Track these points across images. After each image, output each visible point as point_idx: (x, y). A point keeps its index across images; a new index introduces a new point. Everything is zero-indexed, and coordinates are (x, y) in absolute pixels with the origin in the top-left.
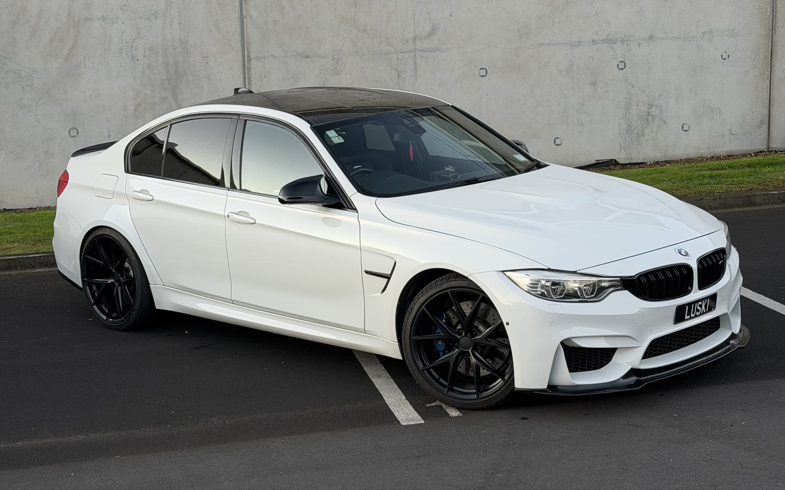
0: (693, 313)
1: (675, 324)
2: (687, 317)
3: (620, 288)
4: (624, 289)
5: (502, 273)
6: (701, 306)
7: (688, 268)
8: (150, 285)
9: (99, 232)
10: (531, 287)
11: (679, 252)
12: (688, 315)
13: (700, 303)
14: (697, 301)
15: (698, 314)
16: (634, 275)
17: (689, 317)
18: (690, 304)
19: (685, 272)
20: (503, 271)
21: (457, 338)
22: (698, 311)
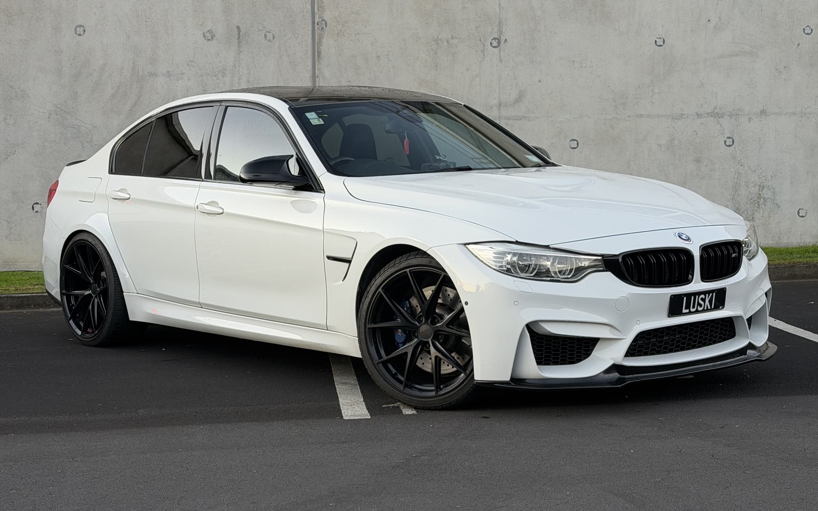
0: (694, 307)
1: (669, 316)
2: (684, 311)
3: (602, 269)
4: (606, 271)
5: (463, 247)
6: (704, 300)
7: (687, 253)
8: (124, 293)
9: (78, 238)
10: (495, 261)
11: (679, 236)
12: (686, 309)
13: (703, 296)
14: (699, 293)
15: (700, 309)
16: (617, 253)
17: (687, 311)
18: (689, 295)
19: (684, 258)
20: (465, 244)
21: (416, 325)
22: (701, 306)
